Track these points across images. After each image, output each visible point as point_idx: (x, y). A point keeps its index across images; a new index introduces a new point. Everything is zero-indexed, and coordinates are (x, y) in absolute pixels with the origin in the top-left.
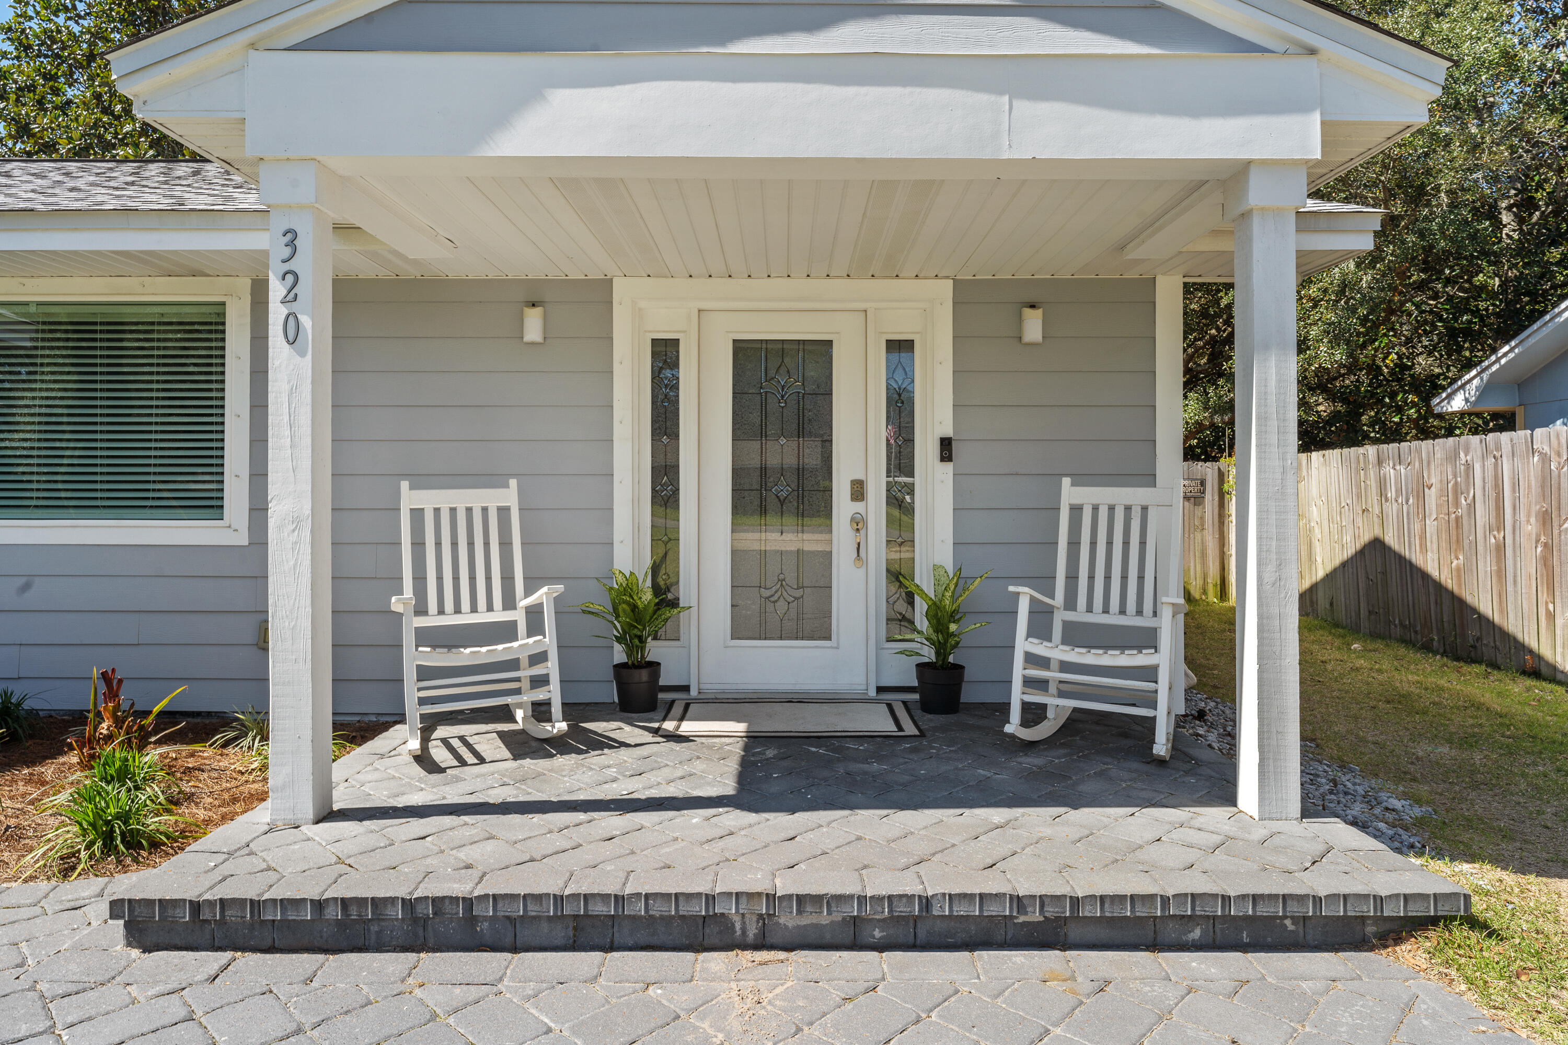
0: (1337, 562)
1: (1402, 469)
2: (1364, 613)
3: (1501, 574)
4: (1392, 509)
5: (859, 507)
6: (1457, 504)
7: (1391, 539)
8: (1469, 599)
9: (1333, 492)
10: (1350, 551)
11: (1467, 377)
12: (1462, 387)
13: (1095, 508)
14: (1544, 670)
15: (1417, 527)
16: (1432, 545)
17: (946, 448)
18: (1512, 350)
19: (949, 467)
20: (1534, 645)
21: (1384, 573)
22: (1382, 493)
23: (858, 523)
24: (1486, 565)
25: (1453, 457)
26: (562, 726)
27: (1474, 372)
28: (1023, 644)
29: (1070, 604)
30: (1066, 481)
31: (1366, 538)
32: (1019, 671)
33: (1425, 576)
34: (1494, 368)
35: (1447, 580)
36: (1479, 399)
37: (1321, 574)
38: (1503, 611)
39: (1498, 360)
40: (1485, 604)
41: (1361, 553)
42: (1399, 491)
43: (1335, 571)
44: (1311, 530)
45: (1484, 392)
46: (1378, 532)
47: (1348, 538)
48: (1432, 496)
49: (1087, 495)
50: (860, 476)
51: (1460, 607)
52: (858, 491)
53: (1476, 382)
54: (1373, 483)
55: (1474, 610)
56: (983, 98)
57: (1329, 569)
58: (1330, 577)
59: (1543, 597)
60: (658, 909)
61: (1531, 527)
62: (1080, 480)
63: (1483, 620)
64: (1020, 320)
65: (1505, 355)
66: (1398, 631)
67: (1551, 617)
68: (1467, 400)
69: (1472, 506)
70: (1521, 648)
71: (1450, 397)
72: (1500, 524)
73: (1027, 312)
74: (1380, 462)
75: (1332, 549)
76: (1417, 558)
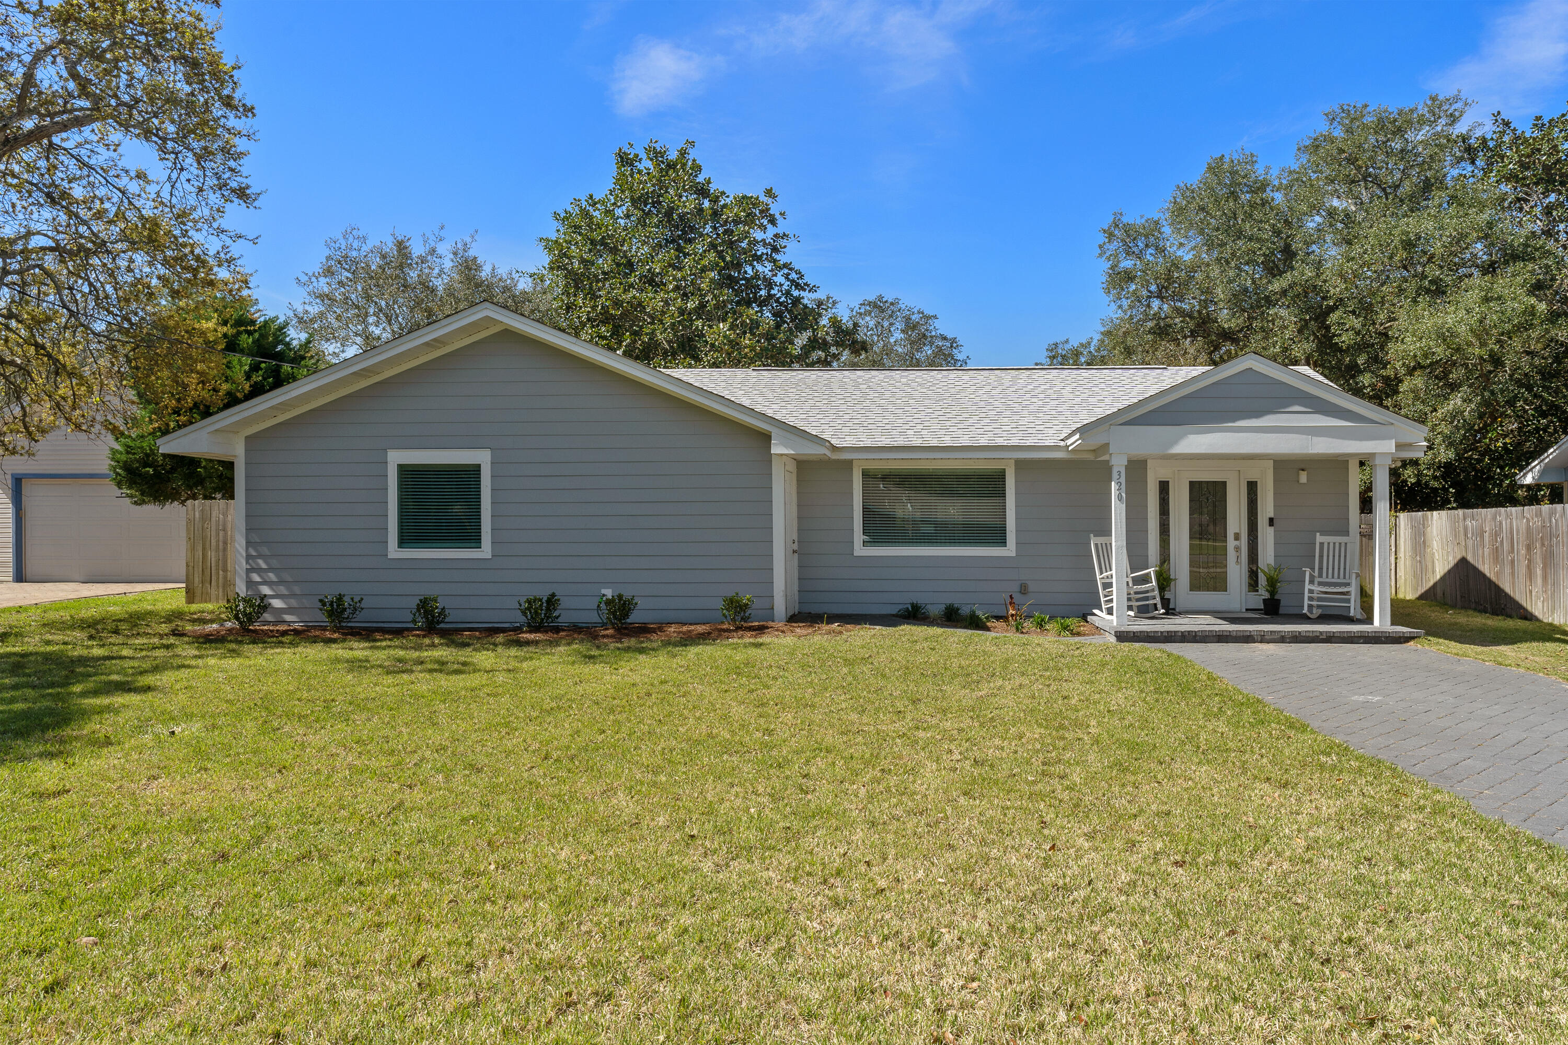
0: (1446, 569)
1: (1474, 522)
2: (1459, 597)
3: (1513, 574)
4: (1470, 543)
5: (1237, 543)
6: (1496, 541)
7: (1470, 558)
8: (1501, 586)
9: (1444, 533)
10: (1452, 564)
11: (1533, 464)
12: (1531, 470)
13: (1329, 543)
14: (1529, 617)
15: (1480, 552)
16: (1487, 561)
17: (1271, 522)
18: (1554, 451)
19: (1272, 528)
20: (1525, 605)
21: (1467, 576)
22: (1466, 534)
23: (1237, 549)
24: (1507, 570)
25: (1494, 518)
26: (1162, 611)
27: (1536, 462)
28: (1307, 586)
29: (1320, 575)
30: (1318, 534)
31: (1459, 557)
32: (1306, 595)
33: (1484, 575)
34: (1547, 460)
35: (1493, 578)
36: (1539, 477)
37: (1438, 577)
38: (1514, 591)
39: (1548, 456)
40: (1507, 588)
41: (1457, 565)
42: (1473, 534)
43: (1445, 575)
44: (1433, 554)
45: (1543, 473)
46: (1464, 554)
47: (1451, 558)
48: (1486, 535)
49: (1325, 539)
50: (1237, 531)
51: (1498, 590)
52: (1237, 537)
53: (1538, 467)
54: (1461, 529)
55: (1503, 591)
56: (1304, 436)
57: (1442, 573)
58: (1443, 578)
59: (1528, 583)
60: (1239, 634)
61: (1523, 552)
62: (1323, 533)
63: (1506, 595)
64: (1298, 475)
65: (1552, 453)
66: (1473, 606)
67: (1531, 592)
68: (1533, 478)
69: (1502, 542)
70: (1520, 607)
71: (1525, 475)
72: (1513, 551)
73: (1301, 472)
74: (1465, 519)
75: (1444, 564)
76: (1481, 568)
